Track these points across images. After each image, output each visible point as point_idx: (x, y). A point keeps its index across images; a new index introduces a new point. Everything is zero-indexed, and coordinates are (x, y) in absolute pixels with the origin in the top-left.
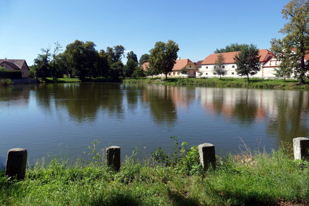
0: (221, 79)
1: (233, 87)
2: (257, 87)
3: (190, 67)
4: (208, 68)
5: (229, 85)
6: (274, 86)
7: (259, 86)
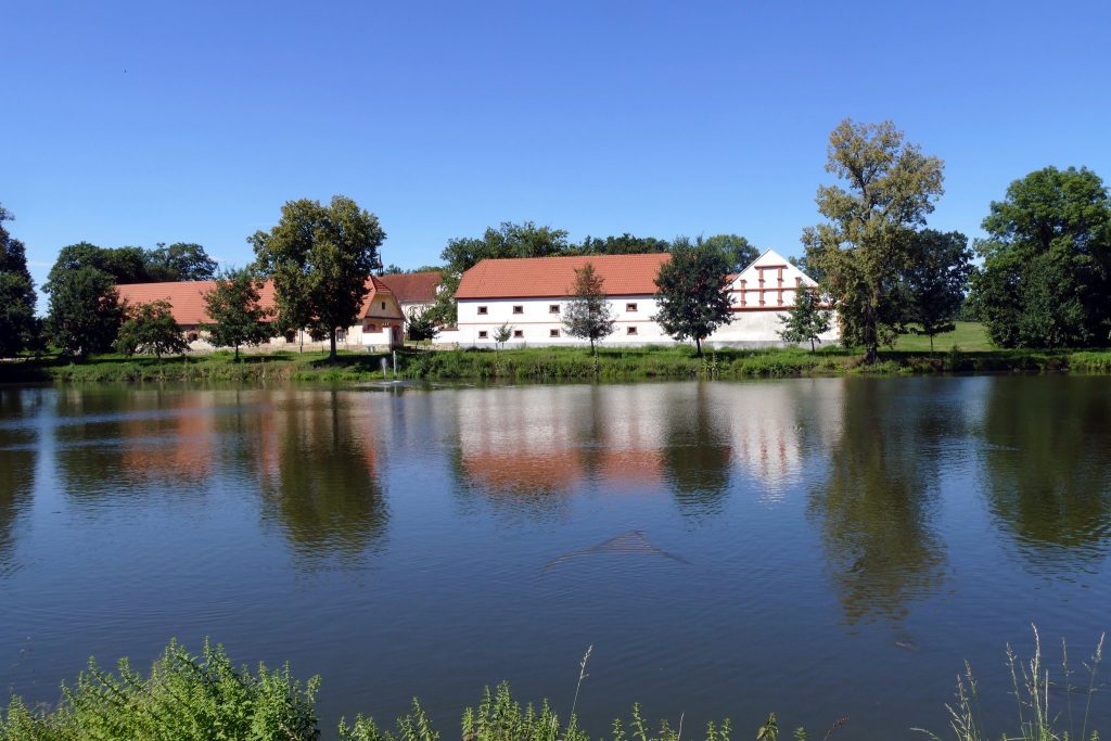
0: (592, 352)
1: (664, 378)
2: (750, 373)
3: (383, 307)
4: (488, 310)
5: (650, 370)
6: (800, 368)
7: (756, 372)
